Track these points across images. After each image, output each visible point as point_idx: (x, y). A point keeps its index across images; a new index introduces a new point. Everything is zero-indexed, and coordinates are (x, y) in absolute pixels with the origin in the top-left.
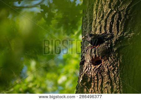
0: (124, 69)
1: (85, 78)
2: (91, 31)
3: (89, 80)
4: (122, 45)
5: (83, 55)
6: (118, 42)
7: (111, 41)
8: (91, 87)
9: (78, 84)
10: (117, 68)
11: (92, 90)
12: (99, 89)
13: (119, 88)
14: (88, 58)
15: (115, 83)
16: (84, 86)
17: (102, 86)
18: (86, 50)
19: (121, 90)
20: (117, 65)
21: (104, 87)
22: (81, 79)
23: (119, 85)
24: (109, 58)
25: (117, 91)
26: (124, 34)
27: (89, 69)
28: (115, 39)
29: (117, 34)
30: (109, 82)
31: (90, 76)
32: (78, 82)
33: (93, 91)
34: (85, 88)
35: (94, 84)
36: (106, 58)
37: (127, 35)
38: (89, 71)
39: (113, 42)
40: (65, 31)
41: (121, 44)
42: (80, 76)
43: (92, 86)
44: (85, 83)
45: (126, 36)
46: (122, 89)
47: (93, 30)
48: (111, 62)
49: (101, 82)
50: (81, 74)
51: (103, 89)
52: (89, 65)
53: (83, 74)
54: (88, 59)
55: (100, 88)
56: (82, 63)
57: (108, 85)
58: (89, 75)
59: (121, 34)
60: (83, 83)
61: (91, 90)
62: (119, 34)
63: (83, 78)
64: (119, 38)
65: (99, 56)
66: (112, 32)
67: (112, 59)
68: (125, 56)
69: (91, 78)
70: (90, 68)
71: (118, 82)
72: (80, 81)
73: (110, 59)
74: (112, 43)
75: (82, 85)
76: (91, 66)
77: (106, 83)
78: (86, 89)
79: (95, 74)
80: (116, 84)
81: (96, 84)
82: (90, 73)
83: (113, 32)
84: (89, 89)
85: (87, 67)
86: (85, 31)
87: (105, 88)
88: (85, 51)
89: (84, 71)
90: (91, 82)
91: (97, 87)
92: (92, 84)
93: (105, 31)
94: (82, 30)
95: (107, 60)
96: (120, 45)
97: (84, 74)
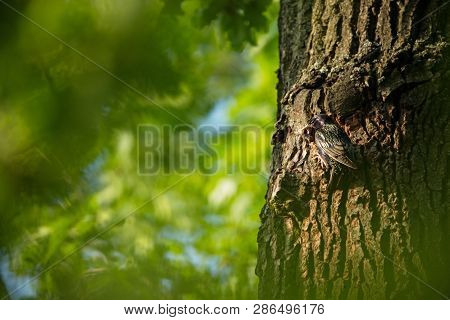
0: (414, 156)
1: (289, 184)
2: (309, 33)
3: (301, 191)
4: (409, 80)
5: (283, 111)
6: (395, 70)
7: (372, 66)
8: (308, 215)
9: (268, 203)
10: (391, 153)
11: (311, 225)
12: (333, 220)
13: (399, 218)
14: (298, 121)
15: (386, 200)
16: (284, 212)
17: (342, 209)
18: (294, 97)
19: (404, 224)
20: (393, 142)
21: (349, 213)
22: (277, 189)
23: (396, 208)
24: (367, 120)
25: (393, 227)
26: (413, 44)
27: (300, 155)
28: (384, 60)
29: (393, 44)
30: (365, 197)
31: (305, 180)
32: (266, 196)
33: (315, 225)
34: (290, 216)
35: (318, 204)
36: (355, 122)
37: (422, 47)
38: (301, 162)
39: (380, 71)
40: (226, 35)
41: (404, 78)
42: (274, 179)
43: (313, 212)
44: (289, 201)
45: (419, 50)
46: (406, 220)
47: (314, 32)
48: (372, 133)
49: (339, 198)
50: (278, 173)
51: (346, 221)
52: (301, 142)
53: (284, 171)
54: (299, 125)
55: (336, 218)
56: (280, 137)
57: (364, 207)
58: (303, 176)
59: (403, 46)
60: (283, 201)
61: (307, 223)
62: (398, 45)
63: (283, 183)
64: (397, 56)
65: (335, 116)
66: (377, 38)
67: (374, 124)
68: (416, 116)
69: (308, 186)
70: (304, 153)
71: (393, 197)
72: (274, 194)
73: (369, 125)
74: (375, 72)
75: (278, 207)
76: (307, 146)
77: (358, 203)
78: (293, 219)
79: (322, 173)
80: (390, 205)
81: (324, 205)
82: (307, 170)
83: (379, 39)
84: (301, 220)
85: (295, 150)
86: (289, 35)
87: (353, 216)
88: (288, 98)
89: (284, 162)
90: (307, 197)
91: (326, 216)
92: (313, 203)
93: (354, 33)
94: (280, 31)
95: (358, 126)
96: (400, 81)
97: (287, 172)
